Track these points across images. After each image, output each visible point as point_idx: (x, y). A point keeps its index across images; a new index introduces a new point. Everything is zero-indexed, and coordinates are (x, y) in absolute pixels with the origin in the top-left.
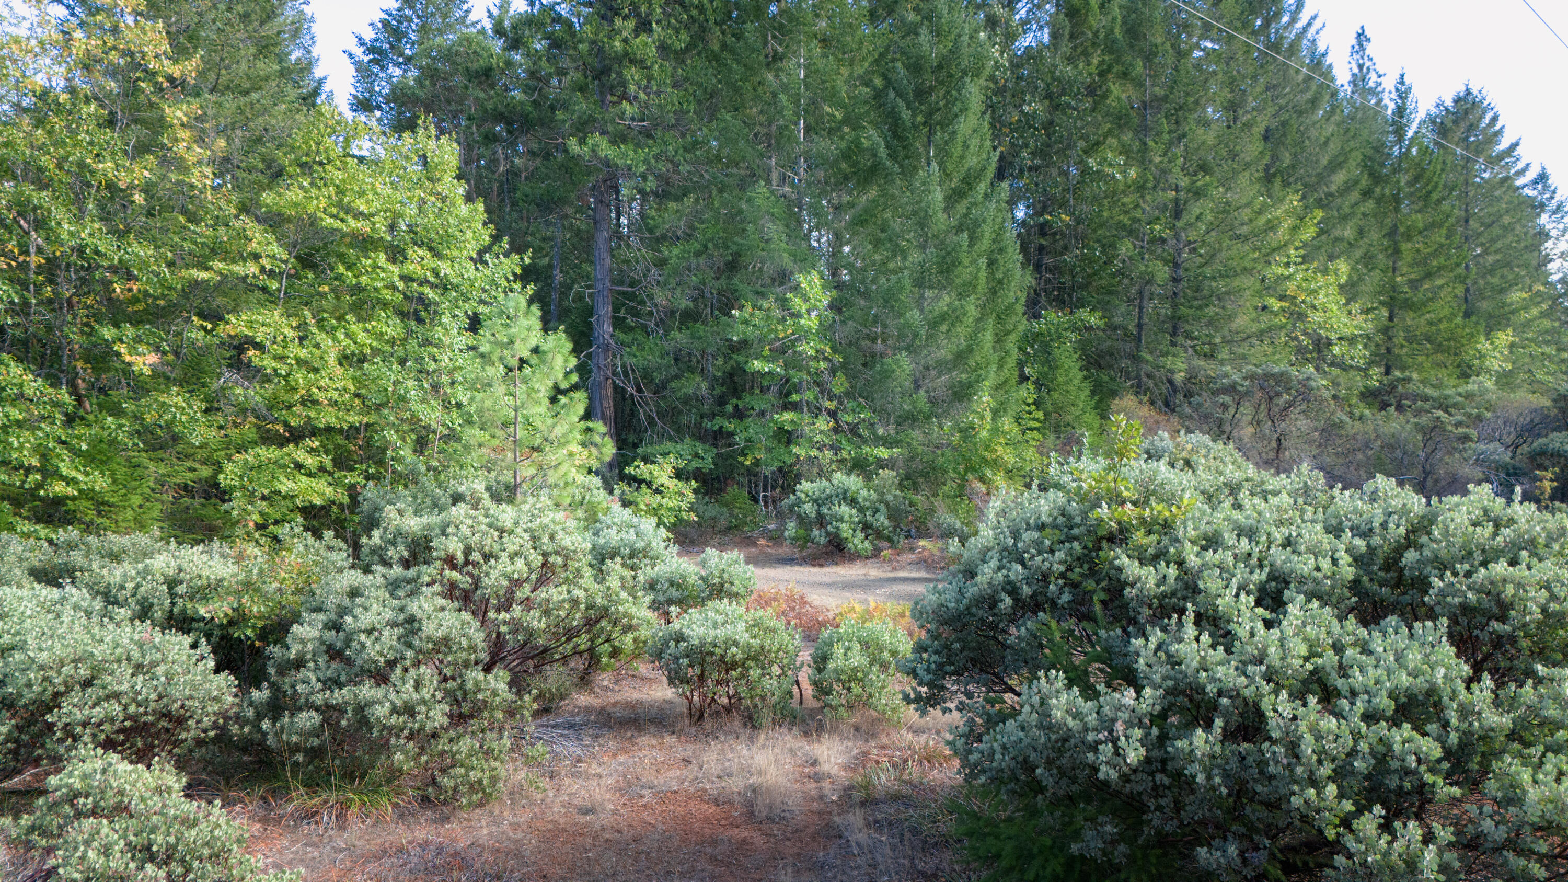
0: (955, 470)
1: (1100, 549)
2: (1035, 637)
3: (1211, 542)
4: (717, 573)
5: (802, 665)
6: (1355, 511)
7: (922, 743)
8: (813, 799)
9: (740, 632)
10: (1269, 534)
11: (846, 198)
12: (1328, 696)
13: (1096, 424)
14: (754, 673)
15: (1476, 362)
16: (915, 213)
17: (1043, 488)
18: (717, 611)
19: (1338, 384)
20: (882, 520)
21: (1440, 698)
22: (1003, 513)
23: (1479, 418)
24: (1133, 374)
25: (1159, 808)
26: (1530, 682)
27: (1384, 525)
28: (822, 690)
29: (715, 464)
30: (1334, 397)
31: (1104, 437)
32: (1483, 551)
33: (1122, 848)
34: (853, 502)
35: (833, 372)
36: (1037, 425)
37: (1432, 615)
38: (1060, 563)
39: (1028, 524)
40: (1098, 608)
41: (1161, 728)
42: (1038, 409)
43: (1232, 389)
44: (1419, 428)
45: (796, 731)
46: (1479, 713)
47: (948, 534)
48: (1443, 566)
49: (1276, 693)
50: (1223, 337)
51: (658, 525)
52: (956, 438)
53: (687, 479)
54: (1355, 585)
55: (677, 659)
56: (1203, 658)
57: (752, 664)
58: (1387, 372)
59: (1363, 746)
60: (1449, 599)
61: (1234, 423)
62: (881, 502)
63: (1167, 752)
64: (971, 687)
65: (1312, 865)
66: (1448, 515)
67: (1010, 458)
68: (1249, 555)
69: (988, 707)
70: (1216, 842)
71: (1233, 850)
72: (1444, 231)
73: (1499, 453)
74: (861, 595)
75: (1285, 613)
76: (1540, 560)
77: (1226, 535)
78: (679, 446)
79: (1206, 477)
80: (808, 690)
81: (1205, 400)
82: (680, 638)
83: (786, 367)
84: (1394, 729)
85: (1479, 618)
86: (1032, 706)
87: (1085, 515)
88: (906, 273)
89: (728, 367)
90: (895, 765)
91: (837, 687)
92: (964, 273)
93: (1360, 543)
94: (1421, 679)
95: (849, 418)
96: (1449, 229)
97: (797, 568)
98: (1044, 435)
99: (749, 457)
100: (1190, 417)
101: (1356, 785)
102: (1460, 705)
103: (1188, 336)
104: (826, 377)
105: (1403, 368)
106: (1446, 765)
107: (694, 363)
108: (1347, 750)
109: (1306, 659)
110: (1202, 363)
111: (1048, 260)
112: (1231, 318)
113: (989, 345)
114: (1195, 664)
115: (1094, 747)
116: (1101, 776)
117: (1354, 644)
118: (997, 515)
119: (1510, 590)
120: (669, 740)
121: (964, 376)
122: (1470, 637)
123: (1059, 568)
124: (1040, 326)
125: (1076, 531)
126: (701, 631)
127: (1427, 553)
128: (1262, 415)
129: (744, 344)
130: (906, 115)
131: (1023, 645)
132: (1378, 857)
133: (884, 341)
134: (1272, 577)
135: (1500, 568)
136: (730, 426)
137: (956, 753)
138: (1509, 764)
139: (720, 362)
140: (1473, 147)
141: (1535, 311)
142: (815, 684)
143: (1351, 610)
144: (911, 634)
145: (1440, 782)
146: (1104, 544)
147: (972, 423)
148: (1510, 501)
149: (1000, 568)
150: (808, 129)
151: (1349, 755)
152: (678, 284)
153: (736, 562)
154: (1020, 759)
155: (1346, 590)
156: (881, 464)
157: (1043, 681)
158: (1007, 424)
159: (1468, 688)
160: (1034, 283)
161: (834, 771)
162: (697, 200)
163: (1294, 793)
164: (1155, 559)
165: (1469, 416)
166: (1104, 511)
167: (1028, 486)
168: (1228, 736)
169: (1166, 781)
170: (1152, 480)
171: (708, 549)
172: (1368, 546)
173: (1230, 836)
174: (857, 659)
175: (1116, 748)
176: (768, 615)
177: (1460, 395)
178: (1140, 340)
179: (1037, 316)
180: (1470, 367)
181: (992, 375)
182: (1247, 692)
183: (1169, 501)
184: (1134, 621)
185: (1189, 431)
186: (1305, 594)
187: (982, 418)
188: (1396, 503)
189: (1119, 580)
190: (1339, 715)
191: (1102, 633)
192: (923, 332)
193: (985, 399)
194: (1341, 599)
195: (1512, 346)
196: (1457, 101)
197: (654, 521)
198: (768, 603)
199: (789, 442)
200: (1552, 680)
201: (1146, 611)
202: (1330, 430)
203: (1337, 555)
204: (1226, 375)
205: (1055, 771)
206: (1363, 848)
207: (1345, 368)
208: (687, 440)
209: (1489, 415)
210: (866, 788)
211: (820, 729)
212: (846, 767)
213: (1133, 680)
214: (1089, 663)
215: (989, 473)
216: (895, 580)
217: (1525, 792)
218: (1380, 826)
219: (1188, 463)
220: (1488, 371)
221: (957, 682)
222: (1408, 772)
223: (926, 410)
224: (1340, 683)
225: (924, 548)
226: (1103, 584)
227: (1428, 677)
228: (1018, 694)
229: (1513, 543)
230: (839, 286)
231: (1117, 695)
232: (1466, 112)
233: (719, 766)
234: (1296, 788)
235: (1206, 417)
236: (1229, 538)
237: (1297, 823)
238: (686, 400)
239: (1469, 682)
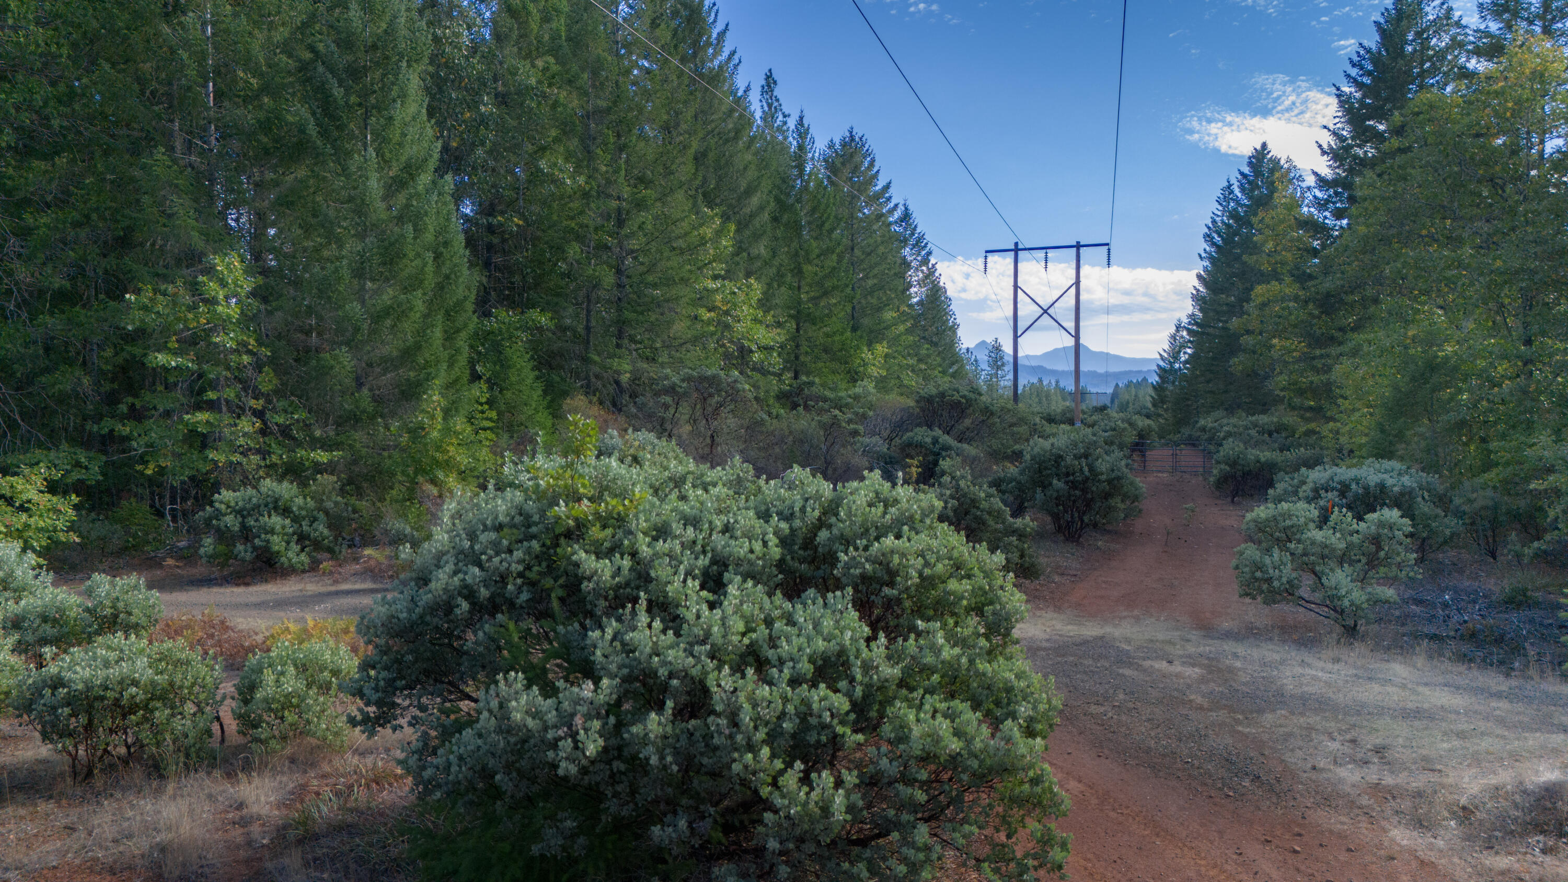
0: (403, 472)
1: (557, 545)
2: (493, 640)
3: (661, 532)
4: (108, 603)
5: (224, 697)
6: (779, 498)
7: (370, 765)
8: (238, 847)
9: (142, 669)
10: (710, 523)
11: (270, 176)
12: (761, 665)
13: (549, 423)
14: (161, 715)
15: (861, 369)
16: (350, 200)
17: (499, 488)
18: (109, 648)
19: (759, 388)
20: (322, 529)
21: (848, 657)
22: (458, 515)
23: (864, 416)
24: (583, 375)
25: (616, 795)
26: (913, 636)
27: (803, 510)
28: (248, 723)
29: (104, 474)
30: (756, 398)
31: (556, 436)
32: (877, 527)
33: (582, 840)
34: (286, 511)
35: (258, 367)
36: (491, 424)
37: (839, 585)
38: (518, 562)
39: (485, 525)
40: (555, 604)
41: (617, 716)
42: (491, 409)
43: (671, 390)
44: (822, 425)
45: (217, 773)
46: (877, 667)
47: (397, 540)
48: (847, 542)
49: (719, 669)
50: (663, 342)
51: (24, 550)
52: (405, 439)
53: (65, 494)
54: (781, 564)
55: (54, 708)
56: (655, 643)
57: (159, 704)
58: (796, 377)
59: (790, 708)
60: (852, 571)
61: (674, 422)
62: (319, 510)
63: (622, 739)
64: (424, 700)
65: (746, 823)
66: (850, 498)
67: (463, 459)
68: (694, 542)
69: (443, 717)
70: (669, 818)
71: (683, 824)
72: (834, 257)
73: (879, 444)
74: (298, 613)
75: (725, 594)
76: (917, 533)
77: (674, 525)
78: (52, 454)
79: (651, 471)
80: (232, 725)
81: (647, 399)
82: (57, 683)
83: (199, 359)
84: (813, 690)
85: (874, 585)
86: (490, 711)
87: (542, 513)
88: (345, 262)
89: (120, 360)
90: (338, 794)
91: (269, 717)
92: (409, 267)
93: (784, 525)
94: (833, 642)
95: (280, 420)
96: (838, 255)
97: (215, 590)
98: (497, 435)
99: (152, 466)
100: (636, 416)
101: (783, 743)
102: (864, 662)
103: (632, 340)
104: (250, 372)
105: (808, 374)
106: (853, 716)
107: (71, 354)
108: (777, 714)
109: (744, 635)
110: (645, 366)
111: (498, 259)
112: (669, 324)
113: (439, 342)
114: (648, 650)
115: (554, 745)
116: (561, 772)
117: (781, 617)
118: (452, 517)
119: (896, 559)
120: (43, 807)
121: (412, 374)
122: (868, 602)
123: (517, 568)
124: (491, 324)
125: (534, 529)
126: (87, 673)
127: (835, 531)
128: (698, 413)
129: (141, 333)
130: (338, 92)
131: (481, 649)
132: (799, 808)
133: (319, 334)
134: (714, 562)
135: (889, 541)
136: (124, 429)
137: (408, 771)
138: (899, 708)
139: (109, 352)
140: (856, 186)
141: (902, 328)
142: (240, 717)
143: (777, 586)
144: (354, 650)
145: (849, 731)
146: (562, 541)
147: (422, 422)
148: (894, 485)
149: (455, 573)
150: (219, 95)
151: (779, 718)
152: (49, 259)
153: (135, 587)
154: (478, 768)
155: (774, 569)
156: (319, 468)
157: (502, 684)
158: (459, 424)
159: (868, 646)
160: (484, 280)
161: (265, 811)
162: (73, 161)
163: (735, 760)
164: (610, 553)
165: (857, 414)
166: (561, 509)
167: (484, 488)
168: (680, 714)
169: (623, 767)
170: (605, 475)
171: (96, 576)
172: (791, 528)
173: (679, 809)
174: (292, 683)
175: (576, 742)
176: (179, 647)
177: (850, 396)
178: (588, 342)
179: (487, 314)
180: (856, 373)
181: (443, 373)
182: (693, 672)
183: (622, 494)
184: (591, 614)
185: (636, 430)
186: (742, 575)
187: (433, 417)
188: (811, 490)
189: (576, 575)
190: (770, 683)
191: (561, 629)
192: (366, 326)
193: (435, 398)
194: (770, 577)
195: (886, 356)
196: (844, 144)
197: (17, 545)
198: (178, 632)
199: (204, 446)
200: (928, 632)
201: (602, 603)
202: (754, 427)
203: (767, 538)
204: (667, 377)
205: (514, 774)
206: (786, 802)
207: (764, 372)
208: (64, 446)
209: (871, 413)
210: (304, 824)
211: (247, 767)
212: (280, 805)
213: (589, 672)
214: (547, 660)
215: (440, 475)
216: (337, 593)
217: (910, 730)
218: (800, 780)
219: (636, 460)
220: (870, 377)
221: (409, 696)
222: (824, 726)
223: (370, 409)
224: (771, 654)
225: (370, 557)
226: (561, 581)
227: (838, 640)
228: (476, 701)
229: (897, 520)
230: (265, 272)
231: (575, 689)
232: (852, 155)
233: (115, 828)
234: (736, 755)
235: (650, 416)
236: (677, 528)
237: (737, 787)
238: (62, 399)
239: (868, 640)
